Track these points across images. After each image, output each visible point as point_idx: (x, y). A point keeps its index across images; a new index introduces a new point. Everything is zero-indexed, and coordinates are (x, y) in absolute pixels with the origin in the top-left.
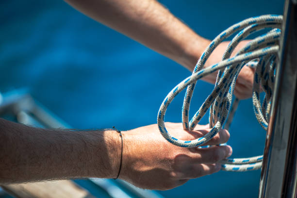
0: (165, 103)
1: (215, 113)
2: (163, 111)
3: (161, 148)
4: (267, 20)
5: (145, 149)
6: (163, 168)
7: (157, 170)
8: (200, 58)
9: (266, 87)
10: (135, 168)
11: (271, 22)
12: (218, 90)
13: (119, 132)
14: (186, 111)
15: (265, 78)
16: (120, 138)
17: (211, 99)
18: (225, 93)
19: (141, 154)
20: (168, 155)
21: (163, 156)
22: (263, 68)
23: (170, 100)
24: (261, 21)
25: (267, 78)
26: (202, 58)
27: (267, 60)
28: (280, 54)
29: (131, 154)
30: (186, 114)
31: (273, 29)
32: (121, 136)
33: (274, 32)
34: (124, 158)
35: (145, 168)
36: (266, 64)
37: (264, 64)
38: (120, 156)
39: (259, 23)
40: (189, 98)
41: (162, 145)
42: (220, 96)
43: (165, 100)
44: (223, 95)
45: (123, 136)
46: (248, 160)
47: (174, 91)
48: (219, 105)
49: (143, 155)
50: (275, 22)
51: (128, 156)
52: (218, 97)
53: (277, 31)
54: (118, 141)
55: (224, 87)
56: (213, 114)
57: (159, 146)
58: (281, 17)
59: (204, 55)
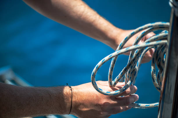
0: (96, 68)
1: (128, 77)
2: (95, 72)
3: (95, 97)
4: (159, 25)
5: (85, 98)
6: (96, 109)
7: (92, 111)
8: (119, 46)
9: (159, 66)
10: (80, 109)
11: (162, 26)
12: (130, 65)
13: (70, 87)
14: (111, 76)
15: (159, 61)
16: (71, 91)
17: (126, 70)
18: (134, 66)
19: (83, 101)
20: (99, 102)
21: (96, 102)
22: (157, 55)
23: (100, 66)
24: (156, 26)
25: (160, 60)
26: (120, 46)
27: (159, 50)
28: (168, 44)
29: (77, 101)
30: (111, 77)
31: (163, 31)
32: (71, 90)
33: (163, 33)
34: (73, 103)
35: (85, 109)
36: (159, 52)
37: (158, 52)
38: (71, 102)
39: (154, 27)
40: (112, 68)
41: (95, 96)
42: (131, 68)
43: (97, 66)
44: (133, 67)
45: (72, 90)
46: (149, 105)
47: (103, 61)
48: (130, 73)
49: (84, 101)
50: (164, 26)
51: (75, 102)
52: (130, 68)
53: (166, 32)
54: (70, 93)
55: (133, 63)
56: (127, 77)
57: (93, 96)
58: (168, 24)
59: (121, 44)
